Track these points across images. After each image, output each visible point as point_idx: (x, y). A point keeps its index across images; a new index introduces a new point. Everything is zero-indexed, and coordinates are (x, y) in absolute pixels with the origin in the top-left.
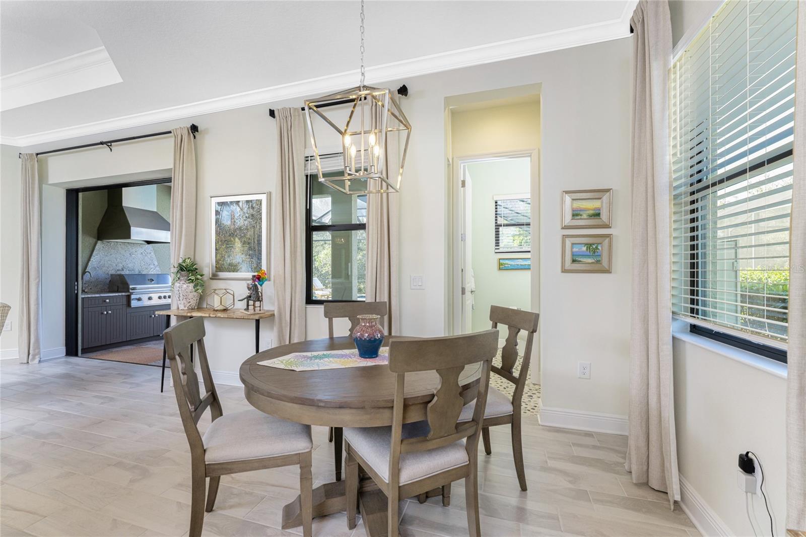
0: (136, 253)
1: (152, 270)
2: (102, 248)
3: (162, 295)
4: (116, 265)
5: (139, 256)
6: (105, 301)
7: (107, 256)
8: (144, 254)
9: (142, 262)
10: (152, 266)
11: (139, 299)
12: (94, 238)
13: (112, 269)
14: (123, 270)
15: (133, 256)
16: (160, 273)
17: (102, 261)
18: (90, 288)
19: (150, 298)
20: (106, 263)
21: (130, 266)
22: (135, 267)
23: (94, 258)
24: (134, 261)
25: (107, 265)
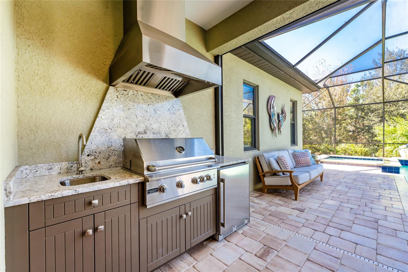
1: (181, 133)
2: (116, 98)
3: (197, 175)
4: (137, 126)
5: (167, 113)
6: (90, 203)
7: (123, 111)
9: (169, 122)
10: (181, 128)
11: (161, 189)
12: (104, 81)
13: (131, 130)
14: (145, 133)
15: (158, 112)
16: (190, 137)
17: (115, 120)
18: (97, 161)
19: (180, 185)
20: (122, 121)
21: (155, 126)
22: (161, 129)
23: (104, 113)
24: (160, 120)
25: (123, 125)
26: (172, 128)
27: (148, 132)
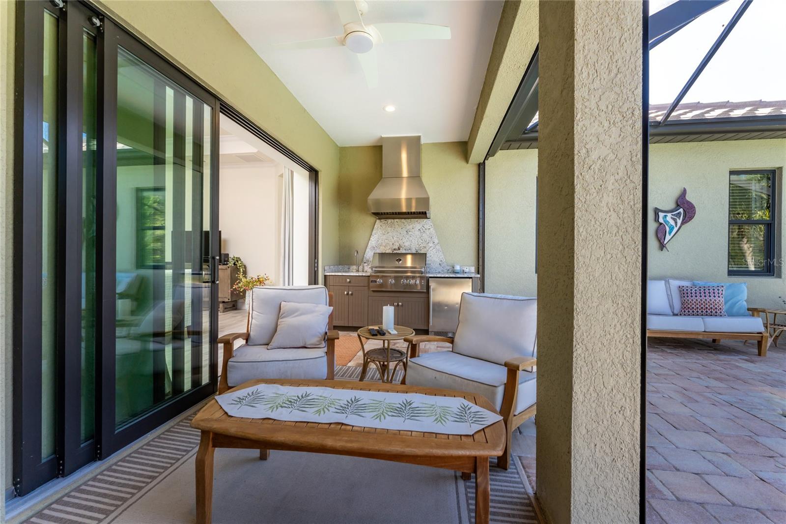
0: (413, 230)
1: (431, 249)
2: (380, 226)
4: (393, 244)
5: (417, 233)
7: (384, 234)
8: (422, 231)
9: (420, 240)
13: (389, 248)
14: (399, 249)
15: (410, 233)
17: (379, 241)
20: (383, 241)
21: (407, 244)
22: (412, 246)
23: (373, 237)
24: (411, 239)
25: (384, 244)
26: (422, 245)
27: (401, 249)
